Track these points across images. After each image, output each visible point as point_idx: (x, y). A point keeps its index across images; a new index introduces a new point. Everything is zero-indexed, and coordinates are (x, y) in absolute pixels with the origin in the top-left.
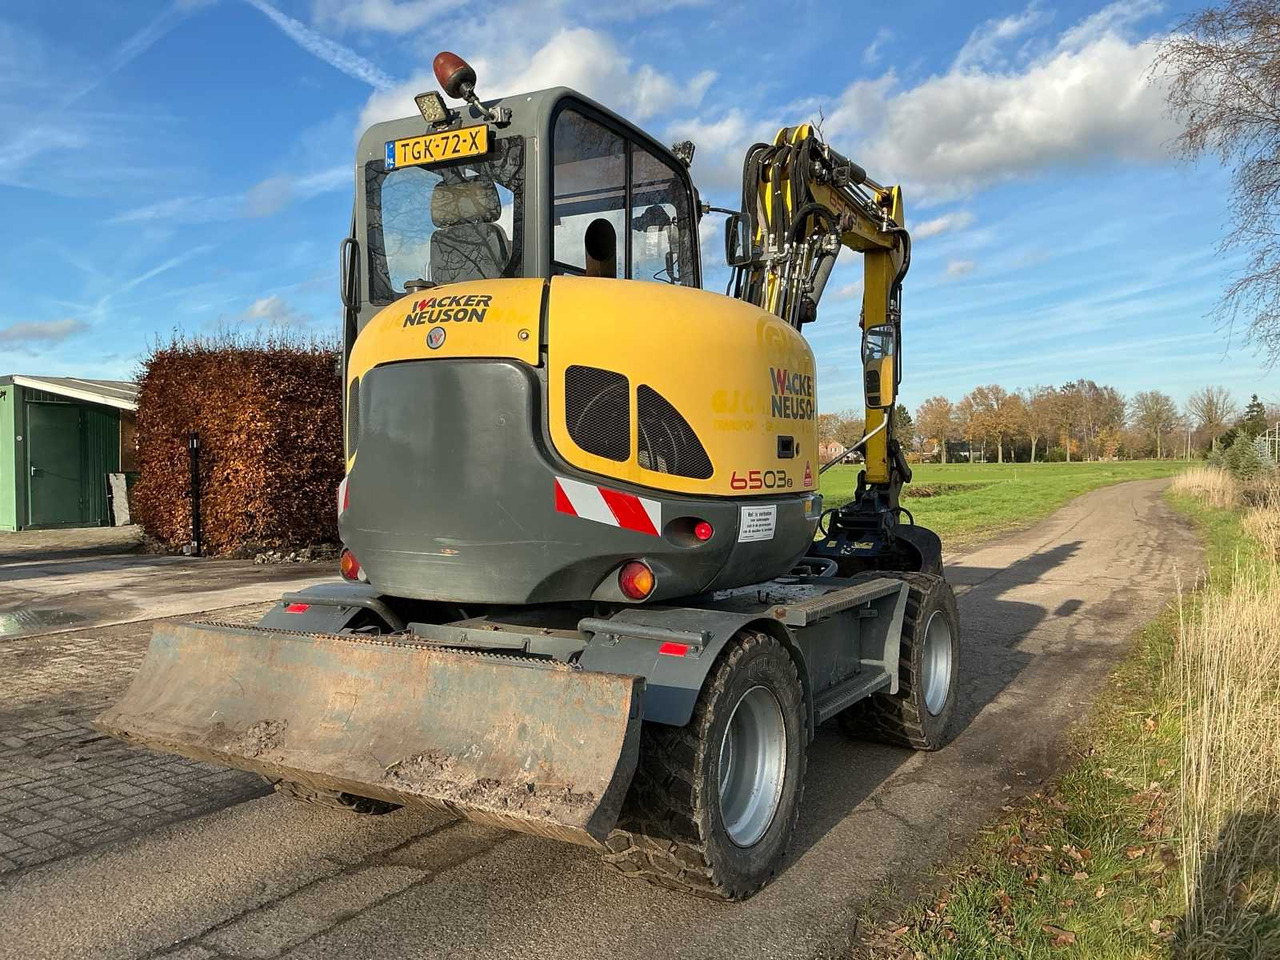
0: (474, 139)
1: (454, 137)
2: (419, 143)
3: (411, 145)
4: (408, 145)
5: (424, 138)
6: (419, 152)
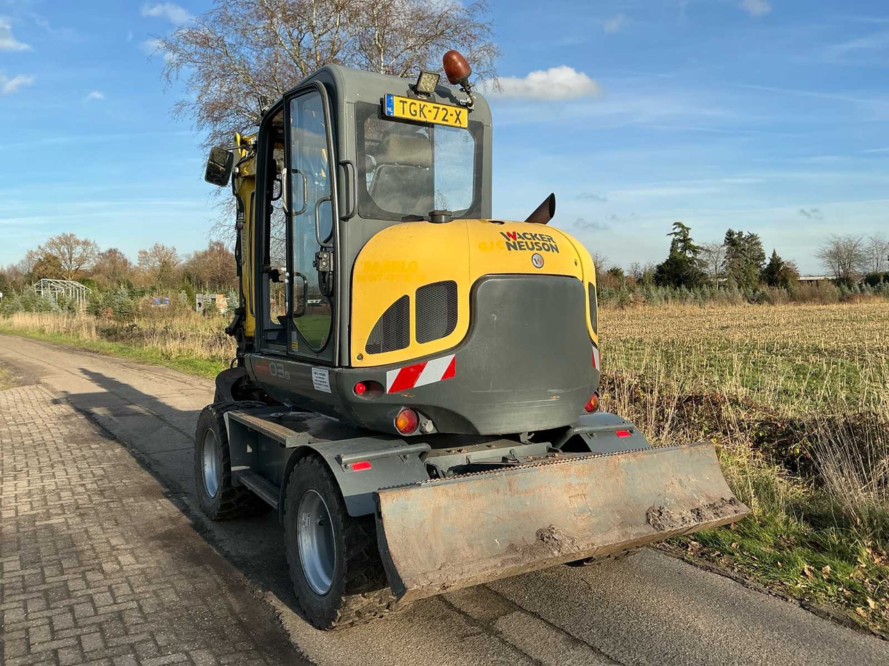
0: (458, 115)
1: (443, 109)
2: (415, 104)
3: (409, 104)
4: (406, 102)
5: (420, 102)
6: (415, 111)
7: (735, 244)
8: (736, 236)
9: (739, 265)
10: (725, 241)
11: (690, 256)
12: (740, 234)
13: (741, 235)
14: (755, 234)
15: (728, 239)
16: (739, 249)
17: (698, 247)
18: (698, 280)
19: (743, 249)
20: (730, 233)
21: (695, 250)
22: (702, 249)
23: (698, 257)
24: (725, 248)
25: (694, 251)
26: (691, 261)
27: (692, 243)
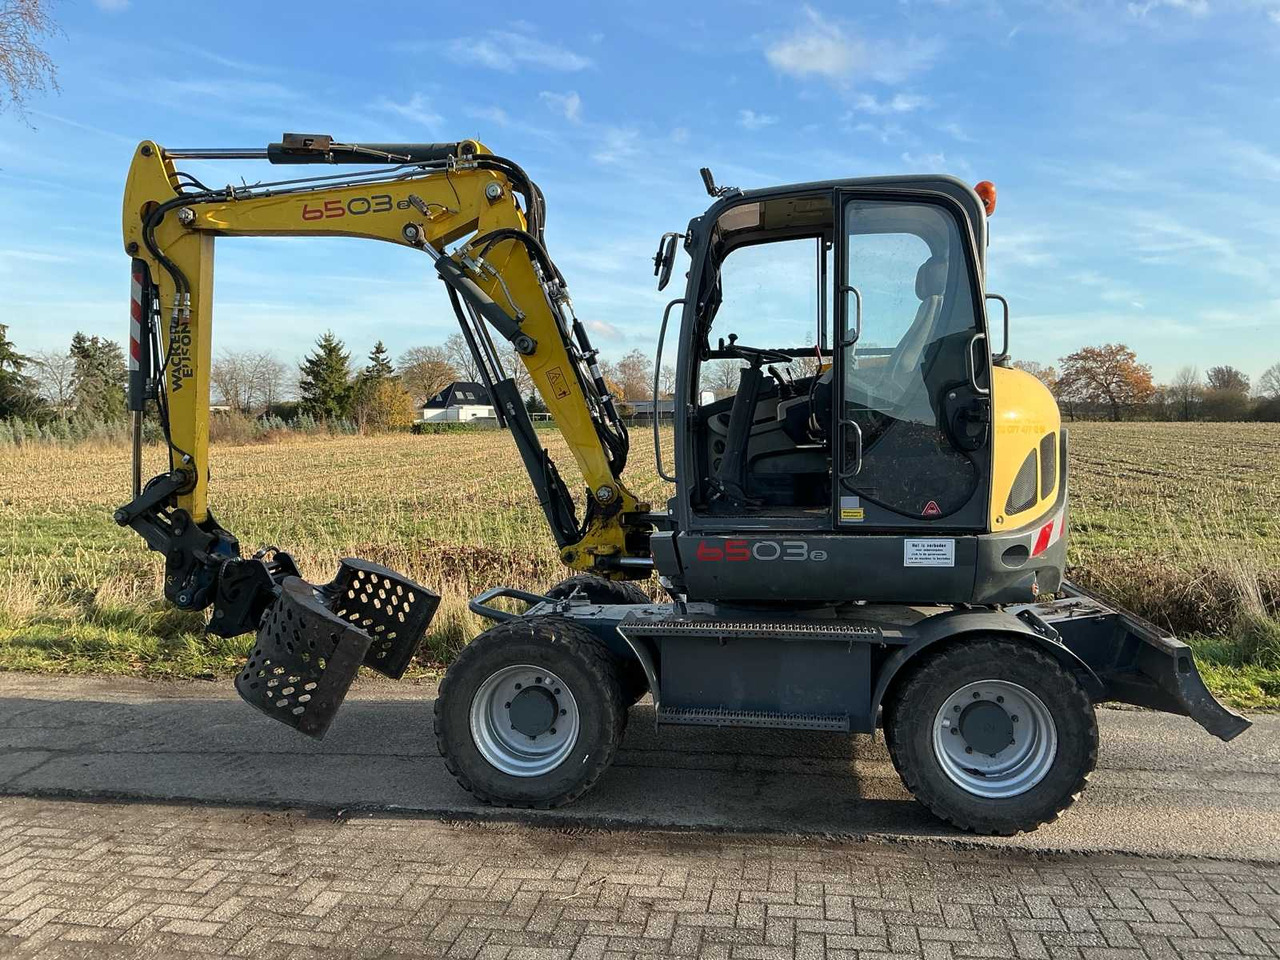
7: (88, 356)
8: (89, 343)
9: (96, 388)
10: (72, 350)
11: (10, 370)
12: (94, 341)
13: (96, 343)
14: (114, 342)
15: (76, 347)
16: (96, 363)
17: (22, 358)
18: (33, 409)
19: (100, 364)
20: (79, 339)
21: (17, 361)
22: (29, 359)
23: (24, 372)
24: (73, 361)
25: (15, 363)
26: (13, 378)
27: (12, 349)
